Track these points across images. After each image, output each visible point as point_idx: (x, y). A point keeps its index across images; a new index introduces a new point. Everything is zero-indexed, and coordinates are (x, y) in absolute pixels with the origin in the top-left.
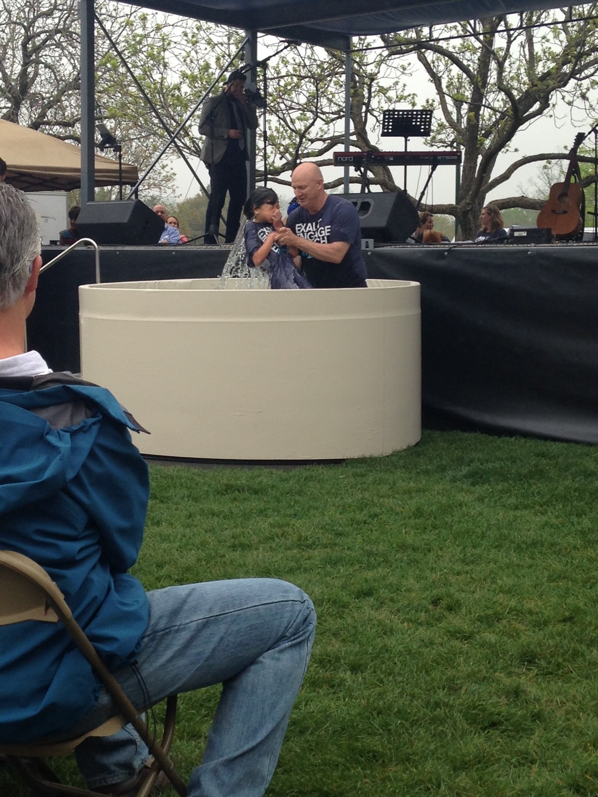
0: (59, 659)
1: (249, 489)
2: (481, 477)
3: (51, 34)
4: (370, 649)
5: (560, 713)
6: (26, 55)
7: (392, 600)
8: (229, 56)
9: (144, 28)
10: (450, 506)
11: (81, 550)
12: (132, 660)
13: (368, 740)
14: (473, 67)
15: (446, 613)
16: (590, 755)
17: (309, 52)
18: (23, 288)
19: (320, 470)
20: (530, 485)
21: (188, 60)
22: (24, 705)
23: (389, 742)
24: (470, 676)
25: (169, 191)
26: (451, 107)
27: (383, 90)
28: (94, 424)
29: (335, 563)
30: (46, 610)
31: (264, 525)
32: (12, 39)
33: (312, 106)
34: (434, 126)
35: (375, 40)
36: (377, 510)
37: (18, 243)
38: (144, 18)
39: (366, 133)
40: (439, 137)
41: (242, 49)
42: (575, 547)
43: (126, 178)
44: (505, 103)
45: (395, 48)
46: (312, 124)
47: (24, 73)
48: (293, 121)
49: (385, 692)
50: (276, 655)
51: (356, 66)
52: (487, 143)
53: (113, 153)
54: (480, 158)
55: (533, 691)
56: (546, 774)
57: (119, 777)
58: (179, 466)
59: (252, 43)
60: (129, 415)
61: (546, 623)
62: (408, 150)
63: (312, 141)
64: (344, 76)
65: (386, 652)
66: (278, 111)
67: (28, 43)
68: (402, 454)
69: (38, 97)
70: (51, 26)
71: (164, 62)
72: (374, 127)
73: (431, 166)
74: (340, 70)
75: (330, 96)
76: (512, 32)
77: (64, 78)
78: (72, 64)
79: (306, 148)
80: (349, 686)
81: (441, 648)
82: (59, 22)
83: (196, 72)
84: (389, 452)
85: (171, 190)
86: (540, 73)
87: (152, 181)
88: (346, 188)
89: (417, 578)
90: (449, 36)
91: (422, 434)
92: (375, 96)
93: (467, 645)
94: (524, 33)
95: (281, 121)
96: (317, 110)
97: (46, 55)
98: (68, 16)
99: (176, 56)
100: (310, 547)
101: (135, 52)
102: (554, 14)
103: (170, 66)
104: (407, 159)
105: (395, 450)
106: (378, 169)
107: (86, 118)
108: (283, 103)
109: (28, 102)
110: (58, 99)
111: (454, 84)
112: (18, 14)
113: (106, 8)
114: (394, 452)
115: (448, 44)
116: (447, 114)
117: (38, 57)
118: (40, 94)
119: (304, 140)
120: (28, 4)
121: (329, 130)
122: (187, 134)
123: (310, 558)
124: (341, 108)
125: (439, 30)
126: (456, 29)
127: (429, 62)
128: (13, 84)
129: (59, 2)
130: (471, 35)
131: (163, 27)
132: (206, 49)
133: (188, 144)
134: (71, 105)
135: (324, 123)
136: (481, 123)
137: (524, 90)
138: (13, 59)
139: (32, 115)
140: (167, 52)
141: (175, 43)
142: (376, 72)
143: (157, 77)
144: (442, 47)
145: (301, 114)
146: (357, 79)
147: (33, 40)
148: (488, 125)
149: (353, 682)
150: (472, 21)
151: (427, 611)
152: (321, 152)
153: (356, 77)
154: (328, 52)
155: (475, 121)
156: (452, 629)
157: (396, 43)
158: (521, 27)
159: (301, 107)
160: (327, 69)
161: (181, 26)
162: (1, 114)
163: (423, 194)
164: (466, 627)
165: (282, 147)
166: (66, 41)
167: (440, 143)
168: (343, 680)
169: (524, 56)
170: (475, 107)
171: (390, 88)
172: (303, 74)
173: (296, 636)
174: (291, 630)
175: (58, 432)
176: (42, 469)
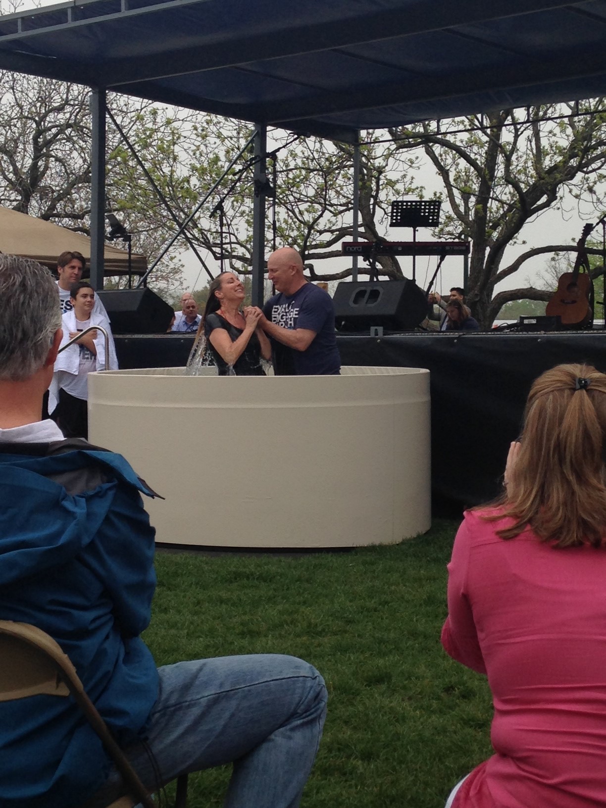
1: (258, 576)
3: (62, 129)
4: (382, 737)
6: (37, 149)
7: (404, 688)
8: (238, 149)
9: (154, 123)
11: (94, 619)
12: (144, 736)
14: (481, 161)
15: (459, 701)
17: (318, 145)
18: (44, 358)
19: (329, 558)
21: (198, 152)
25: (177, 283)
26: (459, 201)
27: (391, 183)
28: (110, 489)
29: (344, 650)
30: (58, 684)
31: (273, 612)
32: (23, 133)
33: (321, 198)
34: (442, 218)
35: (382, 133)
36: (388, 598)
38: (154, 113)
39: (374, 225)
40: (447, 229)
41: (252, 141)
43: (135, 268)
44: (513, 195)
45: (402, 142)
46: (321, 216)
47: (34, 166)
48: (301, 213)
49: (398, 779)
50: (288, 733)
51: (364, 159)
52: (495, 235)
53: (123, 243)
54: (488, 250)
58: (186, 554)
59: (261, 136)
60: (143, 481)
62: (417, 241)
63: (321, 232)
64: (352, 169)
65: (399, 739)
66: (287, 203)
67: (39, 138)
68: (413, 542)
69: (48, 190)
70: (62, 121)
71: (173, 155)
72: (382, 219)
73: (439, 257)
74: (349, 163)
75: (339, 189)
76: (519, 127)
77: (74, 171)
78: (82, 157)
79: (315, 240)
80: (361, 773)
81: (454, 736)
82: (70, 117)
83: (206, 165)
84: (399, 540)
85: (179, 282)
86: (547, 167)
87: (159, 273)
88: (355, 278)
89: (429, 665)
90: (456, 130)
91: (432, 522)
92: (383, 189)
93: (481, 733)
94: (531, 127)
95: (290, 213)
96: (325, 202)
97: (56, 149)
98: (80, 111)
99: (185, 150)
100: (319, 634)
101: (146, 146)
102: (560, 109)
103: (180, 160)
104: (415, 249)
105: (404, 538)
106: (386, 259)
107: (96, 210)
108: (292, 195)
109: (38, 195)
110: (67, 192)
111: (462, 177)
112: (29, 109)
113: (117, 103)
114: (403, 540)
115: (455, 138)
116: (455, 206)
117: (48, 151)
118: (50, 187)
119: (312, 231)
120: (40, 99)
121: (337, 221)
122: (196, 226)
123: (319, 645)
124: (349, 200)
125: (446, 124)
126: (463, 123)
127: (437, 156)
128: (24, 177)
129: (70, 98)
130: (478, 129)
131: (173, 122)
132: (215, 143)
133: (197, 236)
134: (80, 197)
135: (333, 215)
136: (488, 215)
137: (531, 183)
138: (24, 153)
139: (42, 207)
140: (176, 146)
141: (185, 137)
142: (384, 165)
143: (166, 170)
144: (449, 141)
145: (309, 206)
146: (365, 172)
147: (44, 134)
148: (496, 217)
149: (365, 770)
150: (479, 116)
151: (439, 698)
152: (329, 244)
153: (364, 170)
154: (336, 146)
155: (483, 214)
156: (465, 717)
157: (403, 136)
158: (528, 121)
159: (309, 199)
160: (335, 162)
161: (191, 121)
162: (10, 207)
163: (431, 283)
164: (480, 715)
165: (290, 239)
166: (77, 135)
167: (448, 234)
168: (355, 768)
169: (531, 150)
170: (483, 199)
171: (398, 181)
172: (312, 166)
173: (308, 713)
174: (302, 707)
175: (74, 498)
176: (58, 534)
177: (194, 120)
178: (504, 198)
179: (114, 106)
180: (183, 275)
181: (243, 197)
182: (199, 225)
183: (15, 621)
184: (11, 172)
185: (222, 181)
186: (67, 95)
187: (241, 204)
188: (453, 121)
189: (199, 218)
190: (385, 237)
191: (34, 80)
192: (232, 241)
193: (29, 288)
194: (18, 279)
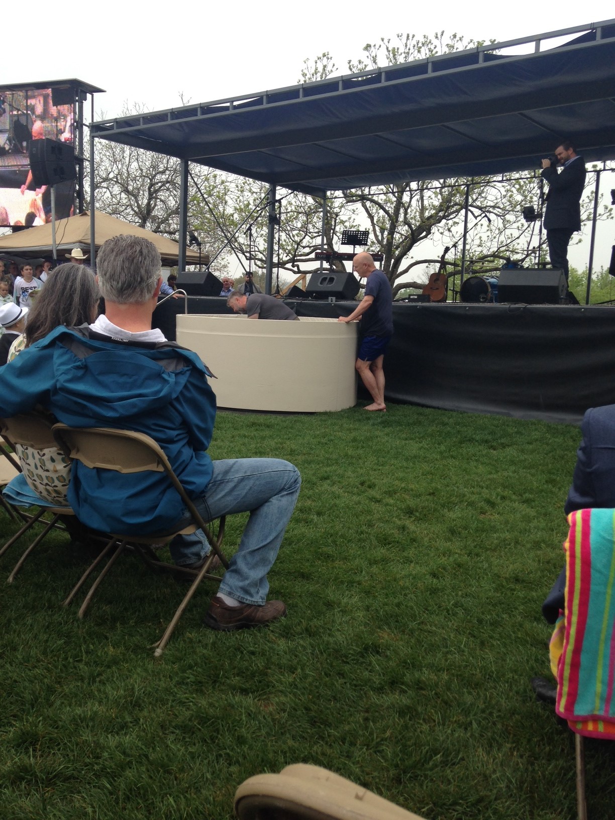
0: (164, 492)
1: (265, 425)
2: (388, 424)
3: (164, 183)
4: (327, 505)
5: (426, 539)
6: (150, 194)
7: (339, 482)
8: (260, 198)
9: (215, 183)
10: (371, 437)
11: (178, 435)
12: (203, 495)
13: (325, 549)
14: (391, 211)
15: (368, 489)
16: (441, 559)
17: (304, 199)
18: (153, 293)
19: (303, 417)
20: (414, 428)
21: (238, 200)
22: (144, 516)
23: (336, 550)
24: (380, 519)
25: (225, 273)
26: (378, 233)
27: (342, 222)
28: (188, 370)
29: (309, 463)
30: (158, 465)
31: (273, 443)
32: (142, 185)
33: (305, 229)
34: (369, 243)
35: (339, 193)
36: (333, 438)
37: (151, 267)
38: (215, 176)
39: (332, 244)
40: (371, 249)
41: (268, 194)
42: (436, 459)
43: (203, 261)
44: (407, 231)
45: (350, 199)
46: (304, 238)
47: (148, 204)
48: (293, 236)
49: (335, 526)
50: (280, 498)
51: (328, 208)
52: (397, 252)
53: (196, 247)
54: (393, 260)
55: (412, 527)
56: (418, 568)
57: (193, 560)
58: (227, 412)
59: (273, 192)
60: (207, 368)
61: (420, 495)
63: (304, 247)
64: (322, 213)
65: (336, 506)
66: (286, 230)
67: (152, 188)
69: (156, 218)
70: (164, 179)
71: (225, 201)
72: (337, 241)
74: (320, 210)
75: (314, 224)
76: (413, 193)
77: (170, 208)
78: (175, 200)
79: (300, 251)
80: (316, 522)
82: (169, 177)
83: (242, 207)
84: (340, 410)
86: (427, 216)
87: (216, 267)
88: (321, 272)
90: (379, 193)
92: (338, 225)
94: (419, 193)
95: (287, 236)
96: (307, 231)
97: (161, 195)
98: (174, 174)
99: (231, 199)
101: (210, 195)
103: (229, 204)
105: (342, 409)
106: (338, 263)
107: (182, 231)
108: (289, 226)
109: (151, 220)
110: (166, 219)
111: (381, 220)
112: (146, 171)
113: (194, 170)
115: (378, 198)
116: (376, 236)
117: (156, 196)
118: (157, 216)
119: (299, 247)
120: (152, 166)
121: (313, 242)
122: (236, 241)
124: (320, 230)
125: (374, 190)
126: (383, 189)
127: (368, 208)
128: (143, 210)
129: (169, 166)
130: (390, 193)
131: (226, 182)
133: (237, 246)
134: (174, 223)
135: (310, 238)
136: (394, 241)
137: (418, 225)
138: (143, 196)
139: (153, 227)
140: (226, 196)
141: (232, 191)
142: (339, 212)
143: (221, 209)
144: (375, 199)
145: (298, 232)
146: (329, 215)
147: (154, 186)
148: (398, 243)
149: (318, 520)
150: (392, 186)
151: (357, 488)
152: (308, 254)
154: (314, 199)
155: (391, 241)
156: (370, 497)
157: (350, 196)
158: (418, 190)
159: (298, 229)
160: (313, 209)
161: (235, 182)
162: (136, 225)
165: (287, 251)
166: (172, 188)
168: (312, 519)
169: (419, 207)
170: (391, 233)
171: (346, 221)
172: (300, 211)
173: (290, 489)
174: (287, 486)
175: (168, 373)
176: (159, 391)
178: (403, 232)
181: (262, 226)
182: (238, 241)
184: (135, 207)
185: (250, 216)
186: (167, 164)
187: (261, 230)
188: (377, 188)
189: (238, 237)
190: (339, 251)
192: (256, 250)
193: (144, 253)
194: (138, 249)
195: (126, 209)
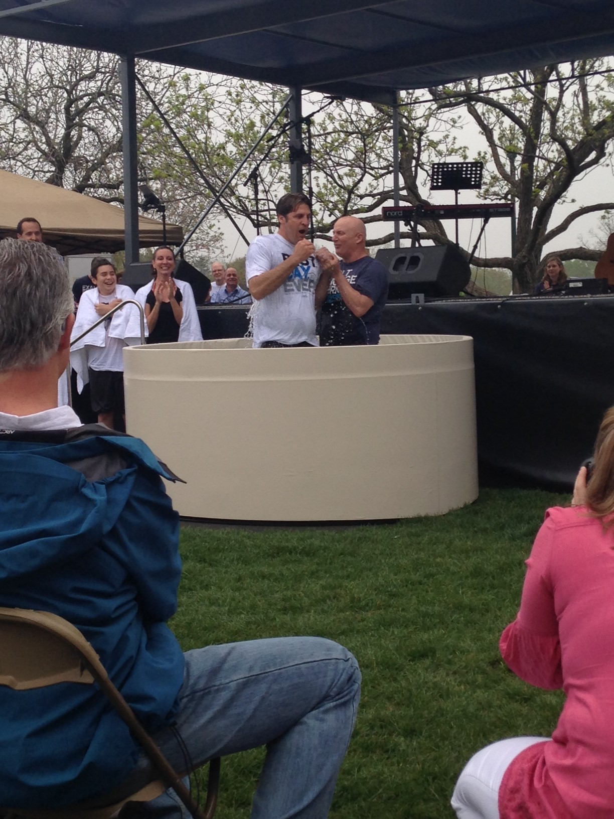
0: (96, 722)
1: (301, 550)
3: (94, 97)
4: (426, 713)
6: (69, 119)
7: (448, 662)
8: (274, 113)
9: (188, 88)
11: (117, 607)
12: (171, 721)
14: (525, 118)
15: (505, 675)
17: (355, 108)
18: (56, 347)
19: (374, 529)
21: (233, 119)
22: (63, 769)
25: (218, 251)
26: (504, 160)
27: (433, 144)
28: (129, 474)
29: (388, 624)
30: (81, 671)
31: (316, 586)
32: (54, 103)
33: (361, 161)
34: (487, 178)
35: (423, 94)
36: (433, 570)
37: (49, 301)
38: (187, 79)
39: (416, 188)
40: (493, 190)
41: (287, 106)
43: (170, 238)
44: (560, 153)
45: (443, 101)
46: (361, 180)
47: (67, 137)
48: (340, 178)
49: (441, 757)
50: (321, 716)
51: (404, 120)
52: (543, 194)
53: (157, 213)
54: (535, 209)
58: (228, 529)
59: (295, 101)
62: (459, 203)
63: (362, 197)
64: (392, 130)
65: (442, 715)
66: (325, 168)
67: (71, 107)
68: (459, 512)
69: (82, 160)
70: (94, 89)
71: (208, 121)
72: (425, 181)
73: (483, 219)
74: (389, 125)
75: (379, 152)
76: (564, 82)
77: (108, 141)
78: (115, 126)
79: (356, 204)
80: (404, 750)
81: (499, 711)
82: (102, 84)
83: (241, 131)
84: (445, 511)
85: (220, 250)
86: (596, 123)
87: (199, 242)
88: (397, 243)
89: (474, 639)
90: (499, 88)
91: (480, 492)
92: (425, 150)
93: (526, 708)
94: (577, 82)
95: (329, 178)
96: (364, 165)
97: (89, 118)
98: (111, 79)
99: (221, 115)
100: (362, 609)
101: (179, 113)
102: (608, 62)
103: (216, 126)
104: (458, 212)
105: (451, 508)
106: (430, 223)
107: (128, 181)
108: (330, 159)
109: (72, 166)
110: (102, 162)
111: (506, 136)
112: (60, 78)
113: (149, 70)
114: (450, 511)
115: (498, 96)
116: (500, 166)
117: (81, 120)
118: (84, 157)
119: (353, 196)
120: (70, 67)
121: (378, 185)
122: (233, 194)
123: (363, 620)
124: (390, 162)
125: (488, 82)
126: (506, 80)
127: (480, 114)
128: (57, 147)
129: (101, 65)
130: (522, 86)
131: (207, 87)
132: (251, 107)
133: (235, 203)
134: (115, 167)
135: (374, 178)
136: (535, 174)
137: (579, 140)
138: (56, 123)
139: (77, 178)
140: (211, 111)
141: (220, 102)
142: (425, 125)
143: (201, 136)
144: (493, 99)
145: (349, 170)
146: (406, 133)
147: (76, 102)
148: (544, 176)
149: (408, 746)
150: (522, 72)
151: (484, 672)
152: (371, 208)
153: (405, 131)
154: (374, 107)
155: (529, 173)
156: (511, 692)
157: (444, 96)
158: (573, 77)
159: (348, 163)
160: (375, 124)
161: (225, 85)
162: (44, 178)
163: (475, 247)
164: (526, 689)
165: (331, 204)
166: (109, 104)
167: (494, 195)
169: (578, 105)
170: (529, 158)
171: (440, 142)
172: (350, 130)
173: (341, 696)
174: (335, 689)
175: (93, 484)
176: (78, 522)
177: (229, 84)
178: (550, 156)
179: (146, 72)
180: (224, 243)
181: (280, 162)
182: (237, 193)
183: (36, 609)
184: (43, 143)
185: (257, 147)
186: (98, 63)
187: (279, 170)
188: (496, 78)
189: (236, 185)
190: (429, 200)
191: (63, 49)
192: (271, 208)
195: (26, 149)
